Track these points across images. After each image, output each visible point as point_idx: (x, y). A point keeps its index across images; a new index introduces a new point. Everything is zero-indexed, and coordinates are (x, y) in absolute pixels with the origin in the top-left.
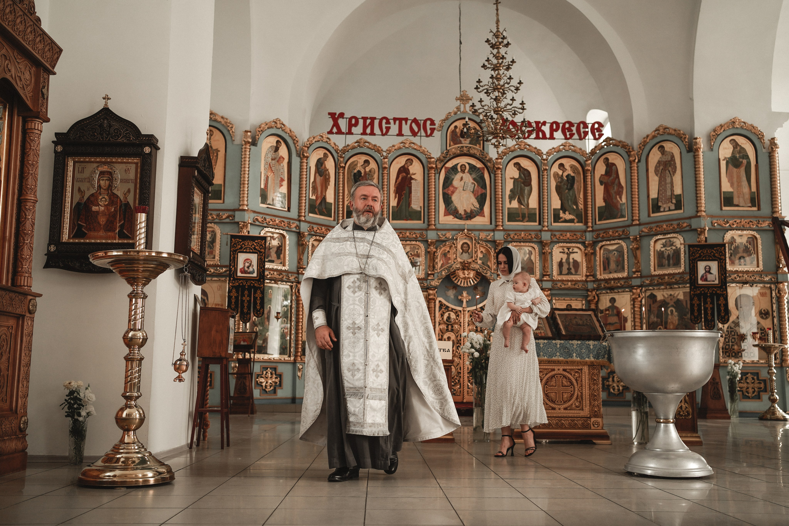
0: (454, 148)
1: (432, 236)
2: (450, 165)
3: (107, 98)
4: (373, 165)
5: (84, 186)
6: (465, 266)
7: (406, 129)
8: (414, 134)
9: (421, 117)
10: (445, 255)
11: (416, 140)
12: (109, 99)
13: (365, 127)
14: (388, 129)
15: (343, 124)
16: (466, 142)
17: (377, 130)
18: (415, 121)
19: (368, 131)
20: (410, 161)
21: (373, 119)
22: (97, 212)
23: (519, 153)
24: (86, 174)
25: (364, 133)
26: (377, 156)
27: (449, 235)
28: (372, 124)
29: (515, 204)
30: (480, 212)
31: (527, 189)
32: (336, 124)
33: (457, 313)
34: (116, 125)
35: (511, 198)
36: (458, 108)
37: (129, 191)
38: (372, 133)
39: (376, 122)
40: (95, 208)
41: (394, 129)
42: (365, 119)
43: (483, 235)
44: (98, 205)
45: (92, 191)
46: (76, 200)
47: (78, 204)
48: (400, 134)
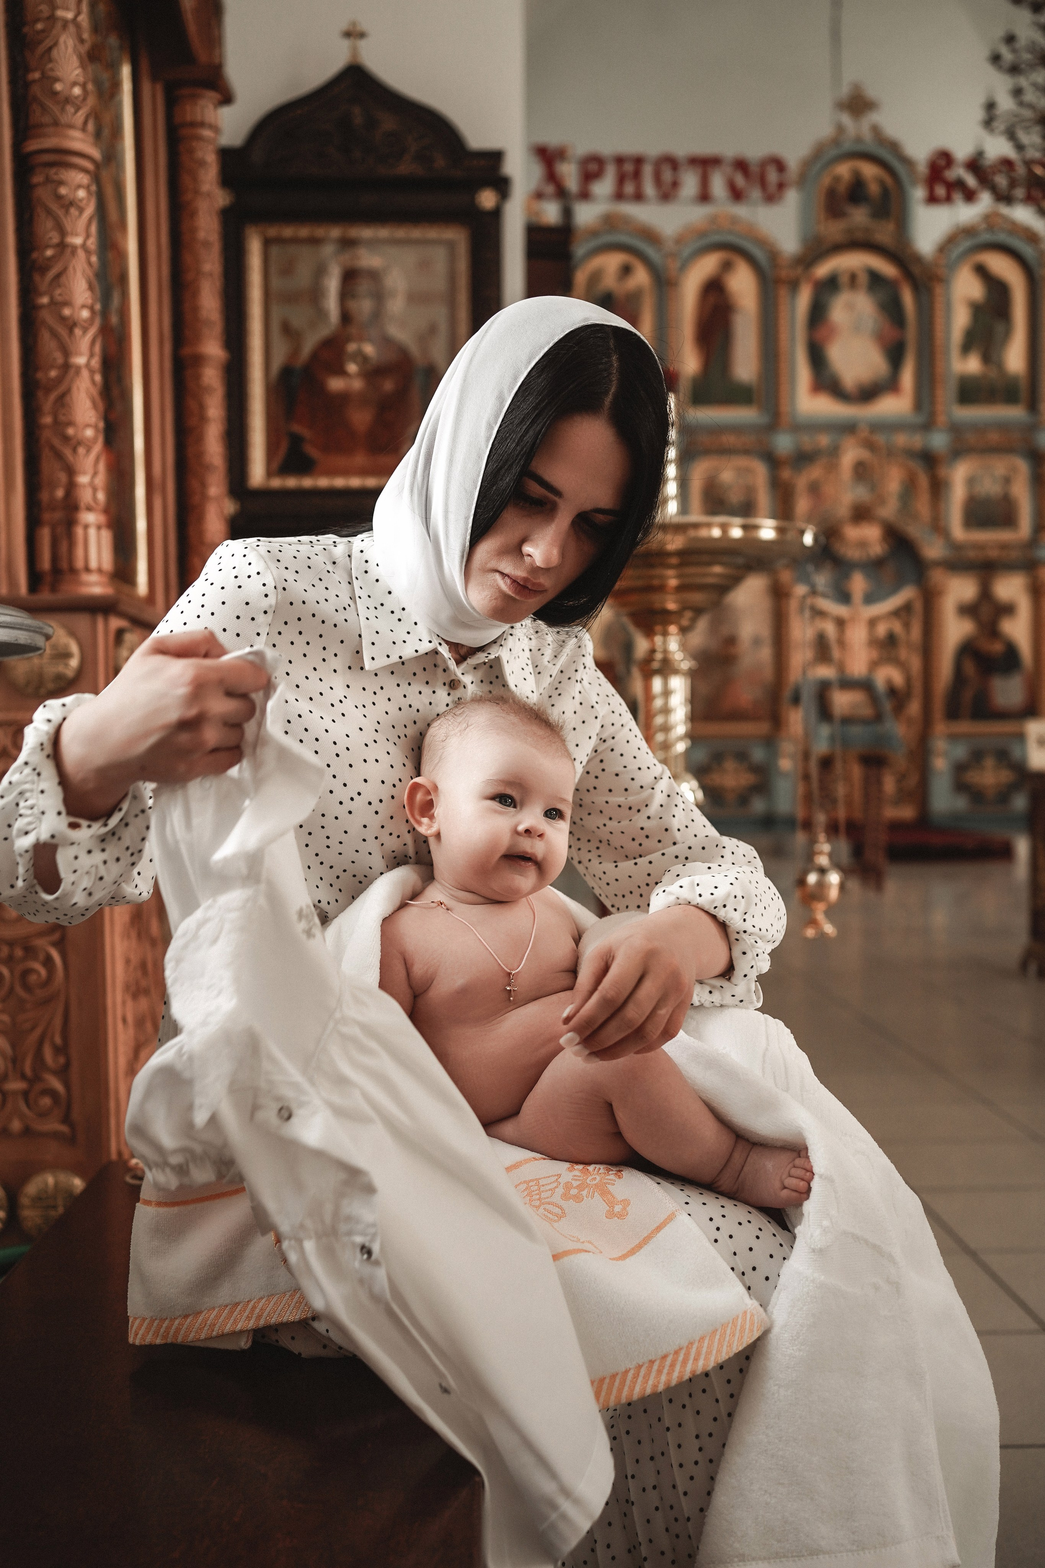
0: (834, 230)
1: (784, 443)
2: (823, 270)
3: (353, 34)
4: (641, 277)
5: (299, 317)
6: (861, 514)
7: (718, 185)
8: (737, 195)
9: (754, 152)
10: (814, 489)
11: (741, 211)
12: (362, 35)
13: (621, 179)
14: (675, 184)
15: (570, 174)
16: (859, 216)
17: (649, 189)
18: (741, 165)
19: (629, 188)
20: (727, 266)
21: (639, 161)
22: (344, 398)
23: (986, 237)
24: (303, 276)
25: (619, 196)
26: (650, 251)
27: (824, 440)
28: (637, 175)
29: (972, 365)
30: (890, 385)
31: (1000, 328)
32: (552, 176)
33: (841, 623)
34: (388, 123)
35: (967, 348)
36: (840, 129)
37: (432, 330)
38: (639, 197)
39: (648, 171)
40: (336, 384)
41: (690, 183)
42: (620, 160)
43: (901, 440)
44: (341, 372)
45: (324, 332)
46: (278, 360)
47: (287, 372)
48: (704, 197)
